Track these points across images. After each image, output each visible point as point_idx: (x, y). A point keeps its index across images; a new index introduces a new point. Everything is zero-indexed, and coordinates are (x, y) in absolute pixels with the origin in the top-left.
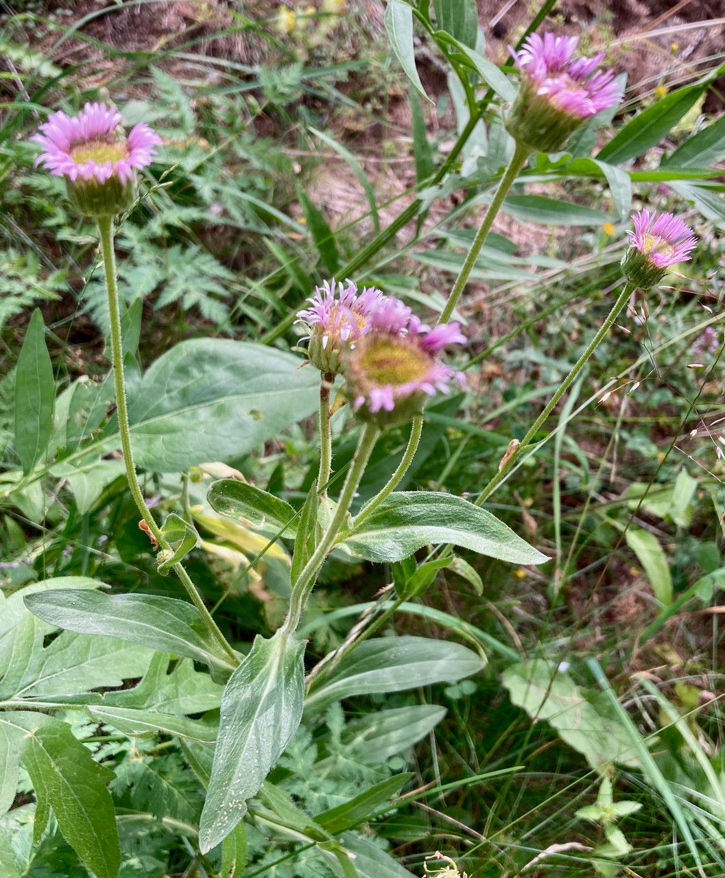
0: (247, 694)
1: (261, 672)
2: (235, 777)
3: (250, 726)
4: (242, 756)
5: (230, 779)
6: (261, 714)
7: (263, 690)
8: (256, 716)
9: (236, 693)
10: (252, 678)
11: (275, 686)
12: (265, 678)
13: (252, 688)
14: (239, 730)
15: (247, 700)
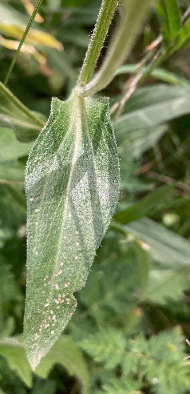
0: (54, 166)
1: (65, 138)
2: (55, 268)
3: (63, 203)
4: (60, 241)
5: (51, 272)
6: (73, 187)
7: (71, 159)
8: (68, 189)
9: (40, 167)
10: (56, 147)
11: (83, 151)
12: (70, 145)
13: (59, 158)
14: (52, 211)
15: (54, 173)
